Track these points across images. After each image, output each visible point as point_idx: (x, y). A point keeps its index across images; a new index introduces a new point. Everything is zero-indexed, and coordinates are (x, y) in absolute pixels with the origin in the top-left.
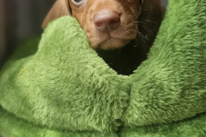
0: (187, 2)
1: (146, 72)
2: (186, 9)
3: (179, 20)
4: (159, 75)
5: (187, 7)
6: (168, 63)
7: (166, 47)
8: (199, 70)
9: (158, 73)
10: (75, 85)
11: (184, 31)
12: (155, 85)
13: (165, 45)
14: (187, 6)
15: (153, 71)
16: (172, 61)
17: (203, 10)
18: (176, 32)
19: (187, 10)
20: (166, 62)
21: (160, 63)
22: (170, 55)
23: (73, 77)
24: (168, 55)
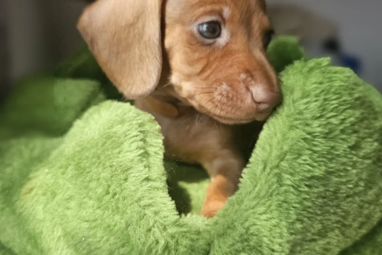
0: (306, 95)
1: (235, 221)
2: (305, 106)
3: (292, 127)
4: (255, 227)
5: (306, 104)
6: (270, 205)
7: (269, 175)
8: (319, 212)
9: (254, 224)
10: (120, 241)
11: (298, 149)
12: (248, 246)
13: (266, 170)
14: (305, 101)
15: (246, 220)
16: (277, 203)
17: (332, 107)
18: (286, 148)
19: (306, 109)
20: (268, 203)
21: (258, 203)
22: (274, 191)
23: (120, 227)
24: (271, 191)
